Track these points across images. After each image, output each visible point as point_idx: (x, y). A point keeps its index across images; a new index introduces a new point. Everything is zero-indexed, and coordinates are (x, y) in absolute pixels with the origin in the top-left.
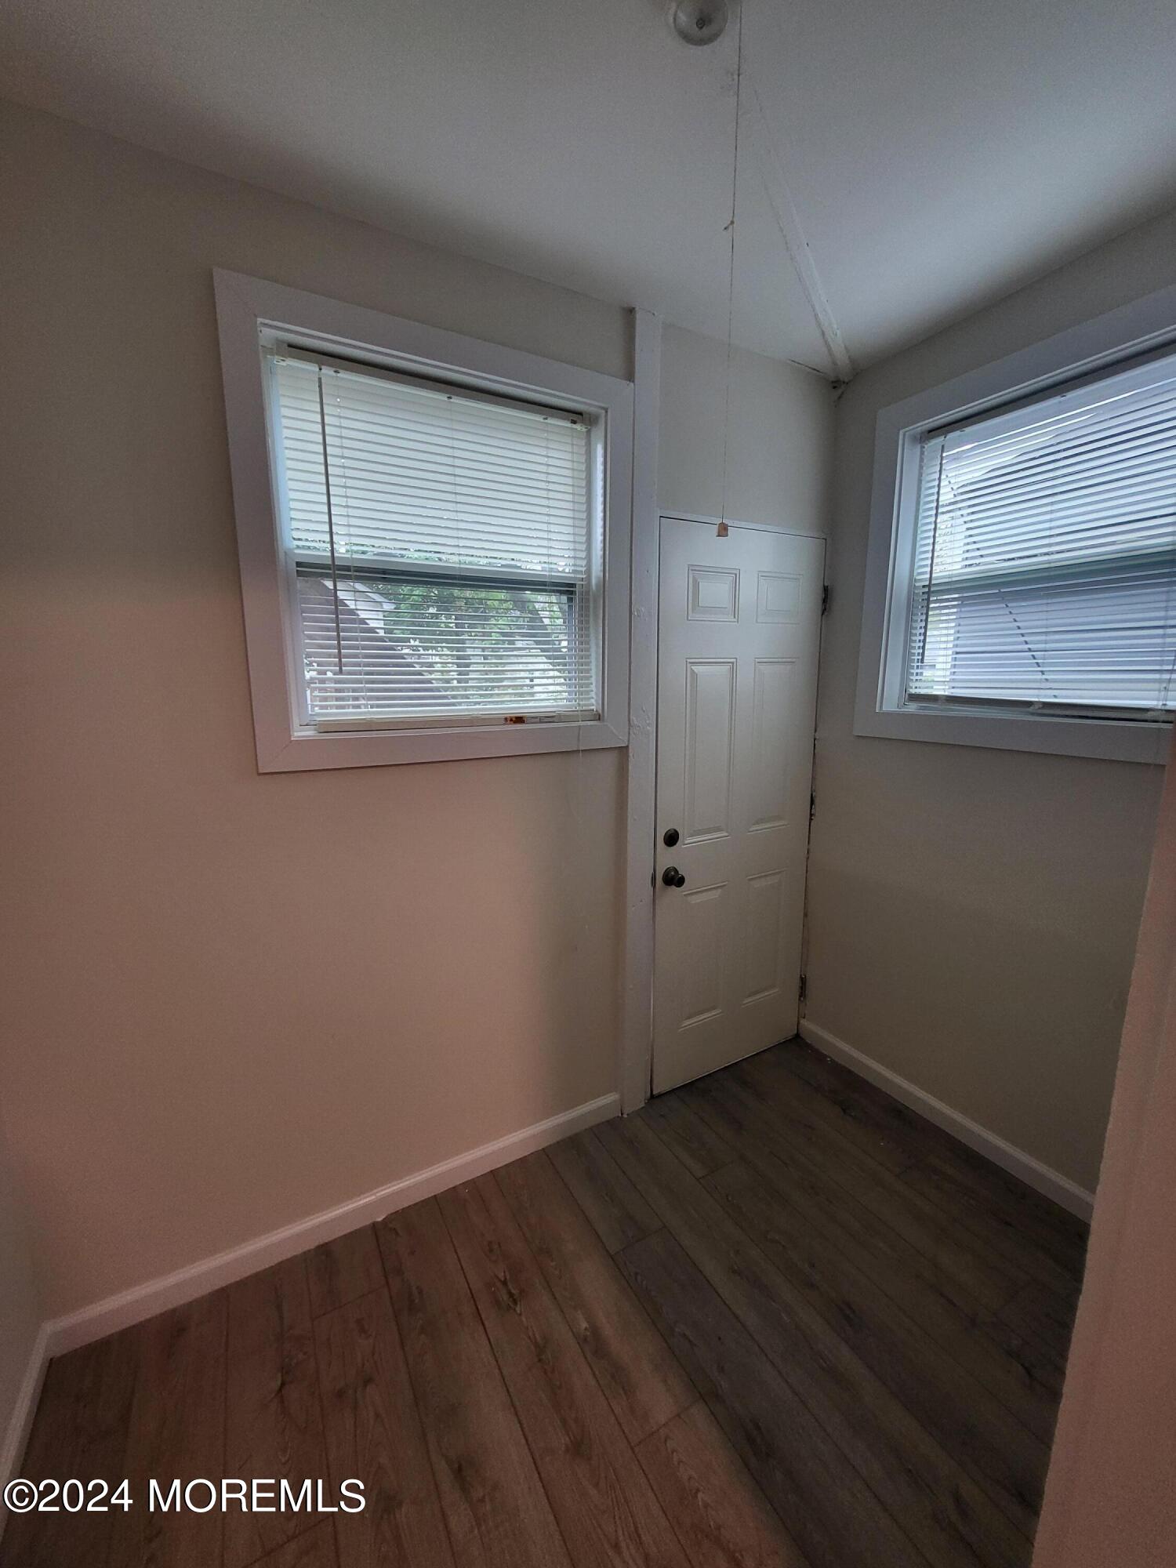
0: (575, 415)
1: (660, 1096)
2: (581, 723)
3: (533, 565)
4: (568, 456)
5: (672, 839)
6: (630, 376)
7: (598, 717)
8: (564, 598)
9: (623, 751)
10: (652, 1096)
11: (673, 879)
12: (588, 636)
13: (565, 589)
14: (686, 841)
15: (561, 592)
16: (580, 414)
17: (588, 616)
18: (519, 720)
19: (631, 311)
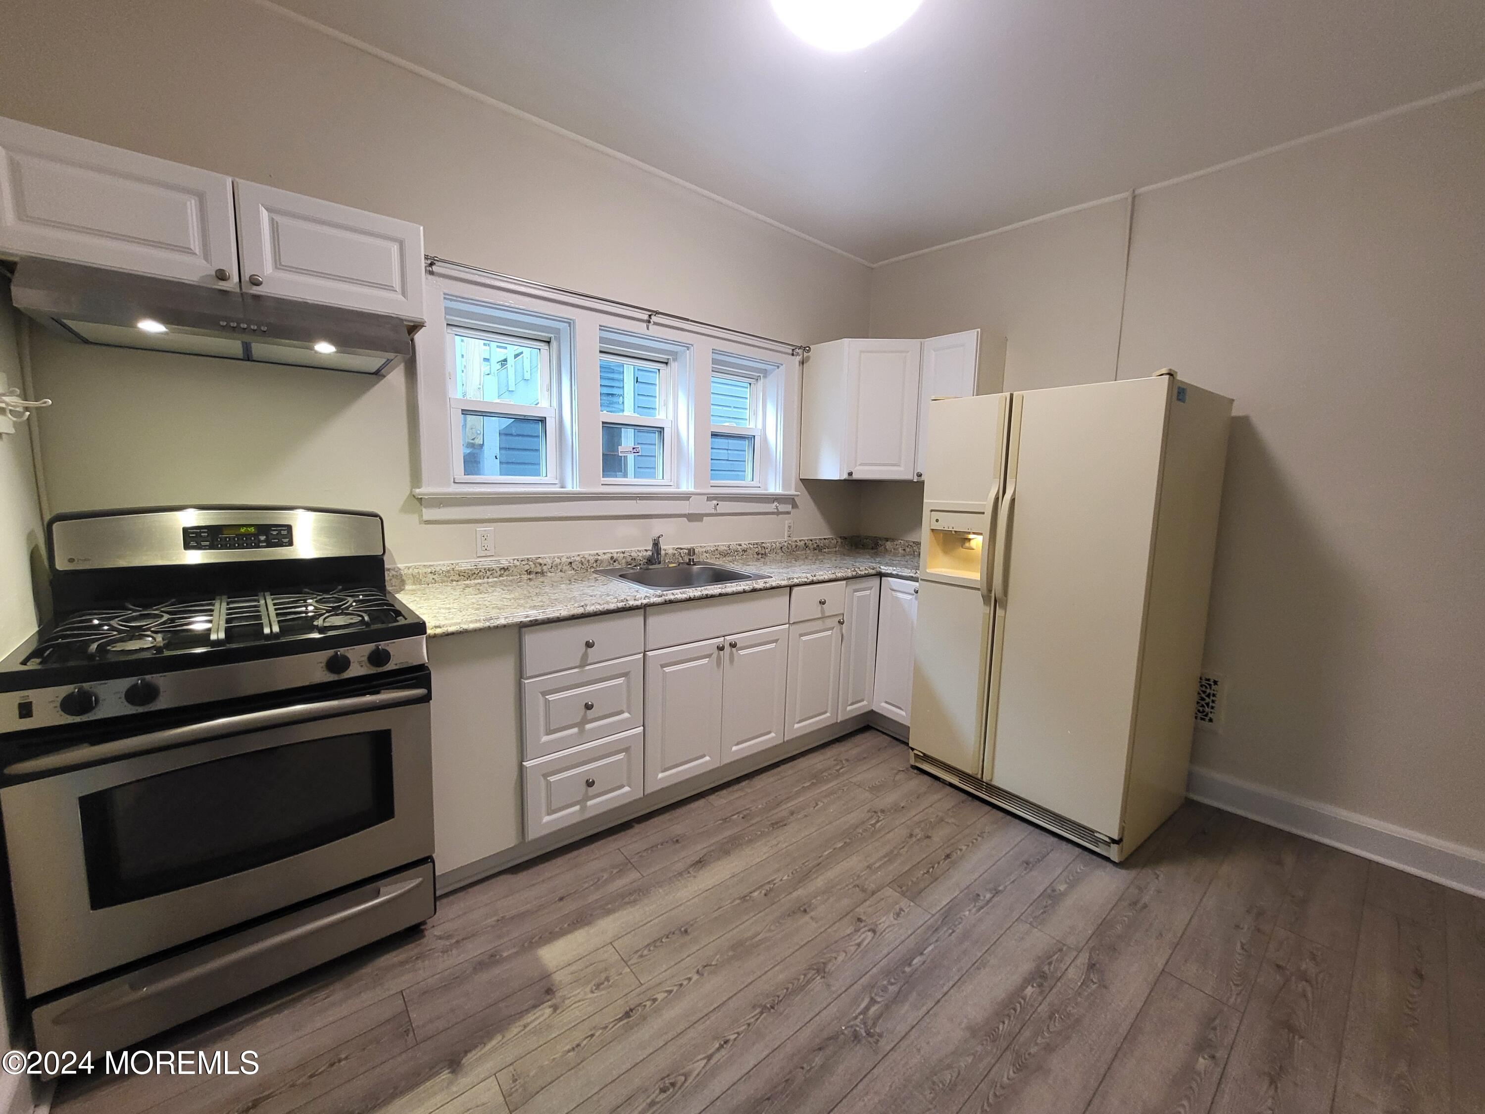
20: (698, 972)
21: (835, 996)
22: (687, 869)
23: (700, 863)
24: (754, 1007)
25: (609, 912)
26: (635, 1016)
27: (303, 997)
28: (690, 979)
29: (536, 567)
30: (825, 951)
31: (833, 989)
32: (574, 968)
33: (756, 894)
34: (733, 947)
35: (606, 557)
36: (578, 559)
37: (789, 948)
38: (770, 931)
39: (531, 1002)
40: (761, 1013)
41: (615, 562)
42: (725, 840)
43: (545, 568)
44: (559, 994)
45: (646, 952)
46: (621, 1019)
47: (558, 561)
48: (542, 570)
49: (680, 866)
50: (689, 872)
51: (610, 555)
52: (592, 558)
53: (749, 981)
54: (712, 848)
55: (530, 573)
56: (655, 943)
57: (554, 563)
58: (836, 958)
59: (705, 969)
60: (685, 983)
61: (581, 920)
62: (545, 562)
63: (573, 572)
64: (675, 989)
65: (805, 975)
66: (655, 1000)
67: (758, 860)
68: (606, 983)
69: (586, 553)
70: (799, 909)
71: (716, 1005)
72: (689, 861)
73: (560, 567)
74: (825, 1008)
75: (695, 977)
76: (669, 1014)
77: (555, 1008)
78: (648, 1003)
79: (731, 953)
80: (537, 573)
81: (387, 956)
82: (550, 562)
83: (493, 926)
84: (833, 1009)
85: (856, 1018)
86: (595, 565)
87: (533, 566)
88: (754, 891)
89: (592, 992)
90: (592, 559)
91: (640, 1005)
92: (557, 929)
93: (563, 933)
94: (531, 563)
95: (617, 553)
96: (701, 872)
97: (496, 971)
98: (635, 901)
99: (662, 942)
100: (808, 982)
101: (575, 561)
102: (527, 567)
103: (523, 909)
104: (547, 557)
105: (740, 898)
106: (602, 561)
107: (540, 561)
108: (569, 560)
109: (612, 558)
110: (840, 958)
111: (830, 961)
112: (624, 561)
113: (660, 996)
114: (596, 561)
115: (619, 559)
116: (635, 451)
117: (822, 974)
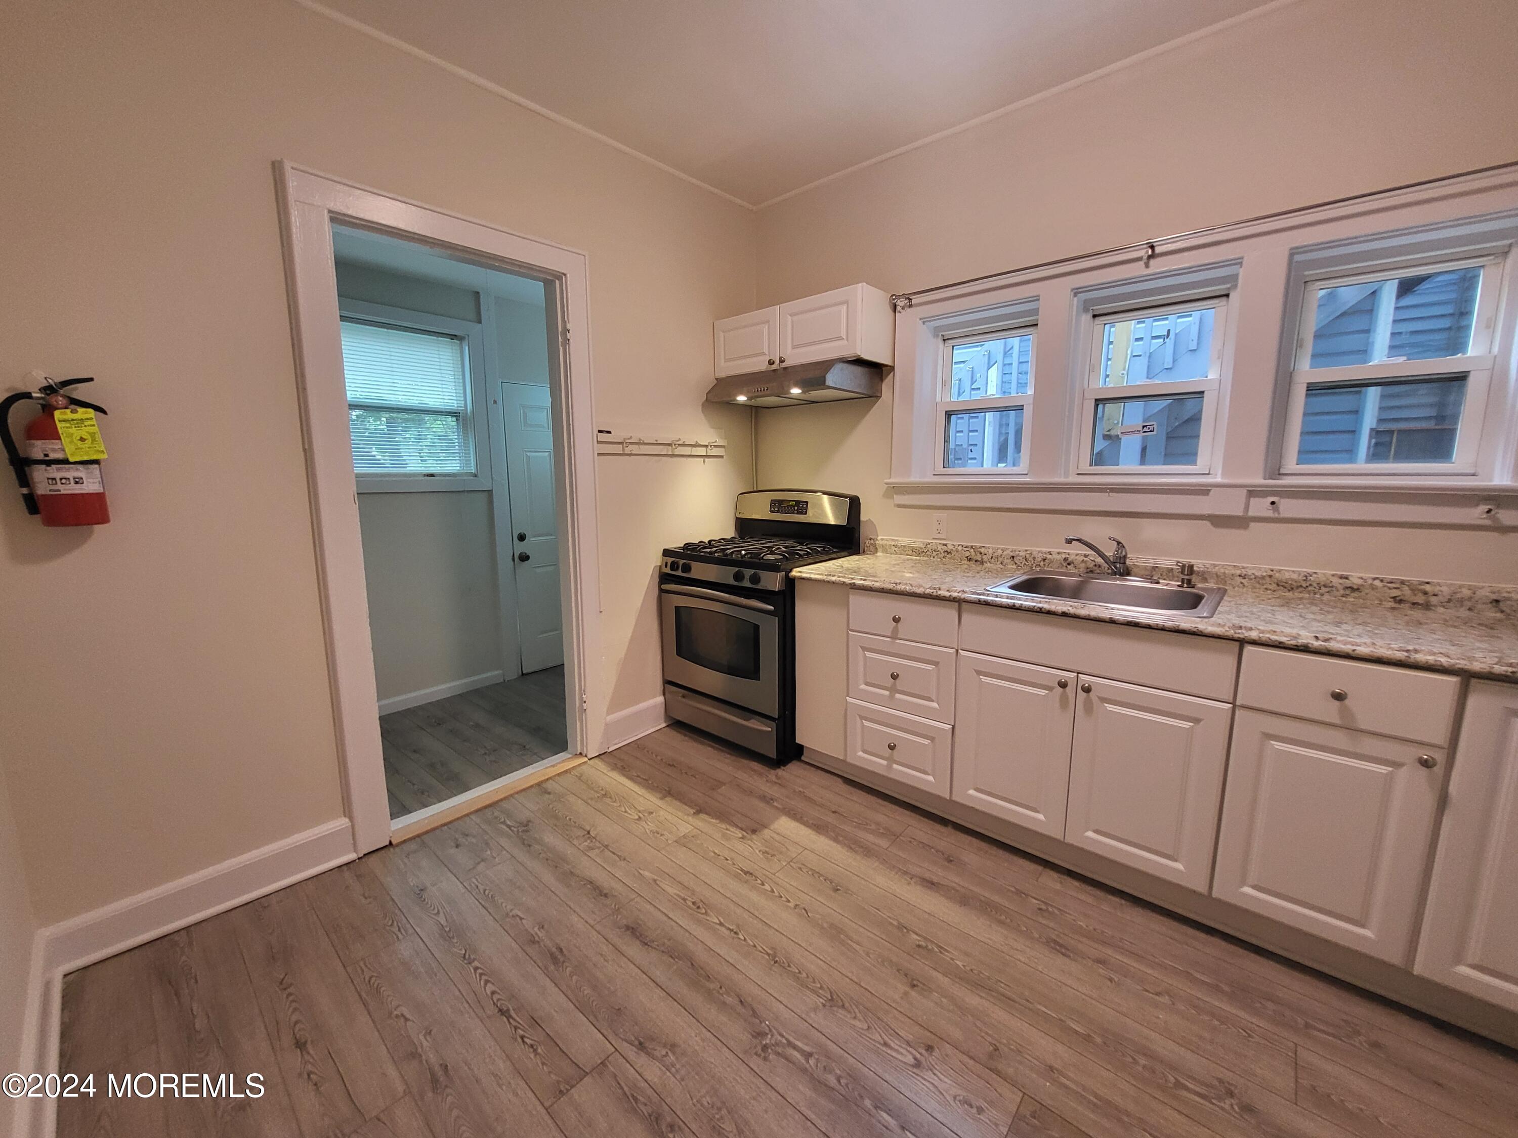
0: (453, 337)
1: (528, 674)
2: (465, 478)
3: (433, 401)
4: (451, 354)
5: (522, 538)
6: (480, 322)
7: (475, 476)
8: (454, 419)
9: (490, 492)
10: (523, 674)
11: (524, 558)
12: (468, 437)
13: (455, 414)
14: (530, 540)
15: (452, 416)
16: (456, 336)
17: (467, 427)
18: (432, 475)
19: (477, 294)
20: (797, 905)
21: (803, 1016)
22: (913, 875)
23: (930, 884)
24: (772, 948)
25: (836, 840)
26: (747, 877)
27: (723, 751)
28: (789, 901)
29: (976, 555)
30: (861, 1007)
31: (812, 1015)
32: (775, 836)
33: (915, 936)
34: (832, 925)
35: (1058, 557)
36: (1022, 554)
37: (853, 973)
38: (868, 954)
39: (744, 826)
40: (768, 954)
41: (1069, 564)
42: (983, 899)
43: (984, 557)
44: (754, 837)
45: (804, 870)
46: (742, 870)
47: (1000, 552)
48: (982, 559)
49: (916, 870)
50: (911, 879)
51: (1064, 556)
52: (1040, 554)
53: (800, 943)
54: (958, 888)
55: (970, 560)
56: (814, 873)
57: (996, 554)
58: (855, 1018)
59: (803, 912)
60: (784, 899)
61: (819, 828)
62: (986, 552)
63: (1015, 567)
64: (777, 894)
65: (821, 988)
66: (763, 885)
67: (972, 933)
68: (769, 856)
69: (1035, 550)
70: (913, 980)
71: (767, 922)
72: (927, 875)
73: (1000, 559)
74: (786, 1007)
75: (792, 905)
76: (754, 896)
77: (743, 838)
78: (759, 882)
79: (825, 925)
80: (976, 561)
81: (756, 764)
82: (991, 551)
83: (794, 791)
84: (786, 1014)
85: (782, 1036)
86: (1042, 564)
87: (973, 553)
88: (917, 934)
89: (760, 851)
90: (1039, 557)
91: (756, 877)
92: (805, 819)
93: (806, 824)
94: (972, 550)
95: (1077, 555)
96: (919, 887)
97: (762, 805)
98: (856, 852)
99: (819, 877)
100: (814, 991)
101: (1018, 555)
102: (967, 554)
103: (815, 798)
104: (991, 547)
105: (899, 923)
106: (1051, 561)
107: (982, 550)
108: (1012, 554)
109: (1065, 559)
110: (857, 1023)
111: (849, 1012)
112: (1083, 565)
113: (767, 887)
114: (1044, 560)
115: (1075, 562)
116: (1145, 429)
117: (828, 1004)
